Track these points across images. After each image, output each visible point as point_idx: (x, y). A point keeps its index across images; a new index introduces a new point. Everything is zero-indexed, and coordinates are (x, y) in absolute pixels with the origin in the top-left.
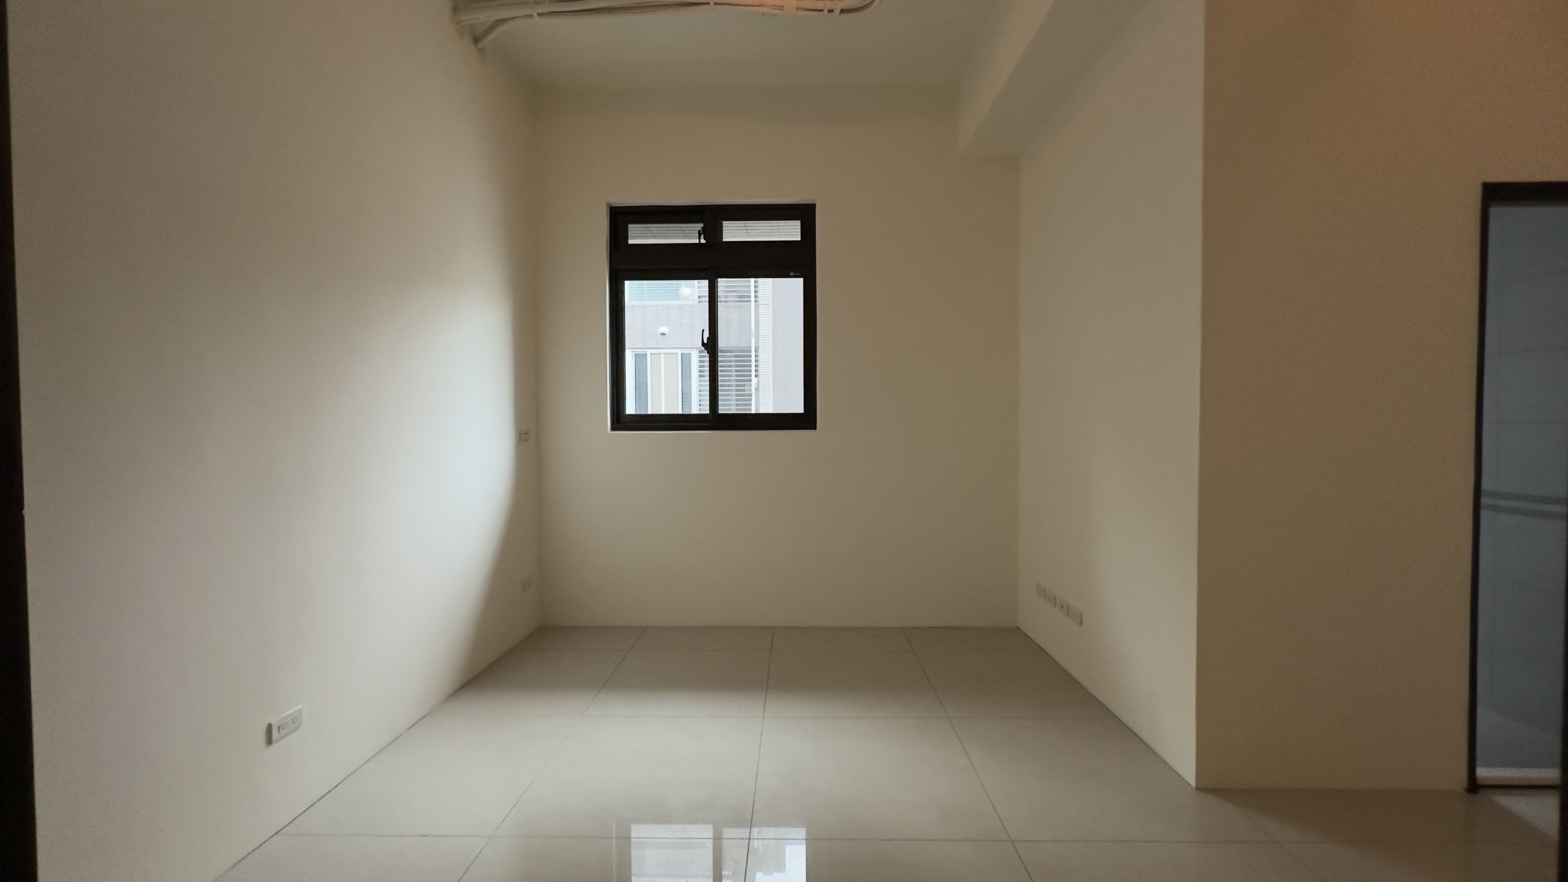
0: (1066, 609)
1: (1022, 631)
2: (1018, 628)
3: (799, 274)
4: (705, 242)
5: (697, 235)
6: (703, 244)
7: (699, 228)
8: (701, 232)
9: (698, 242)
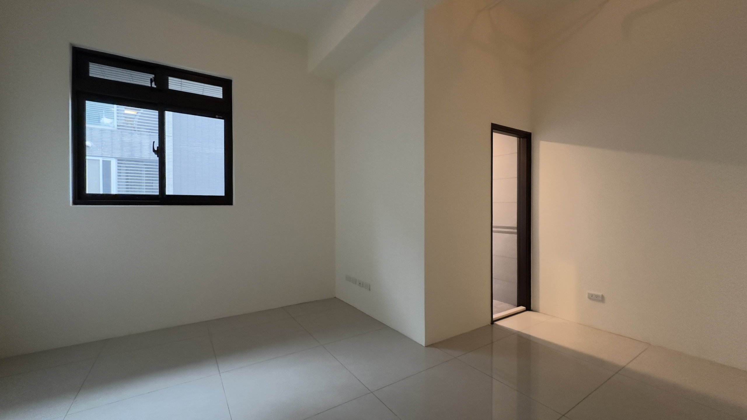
0: (361, 284)
1: (337, 298)
2: (335, 297)
3: (221, 117)
4: (155, 86)
5: (150, 81)
6: (153, 88)
7: (151, 77)
8: (153, 80)
9: (150, 85)
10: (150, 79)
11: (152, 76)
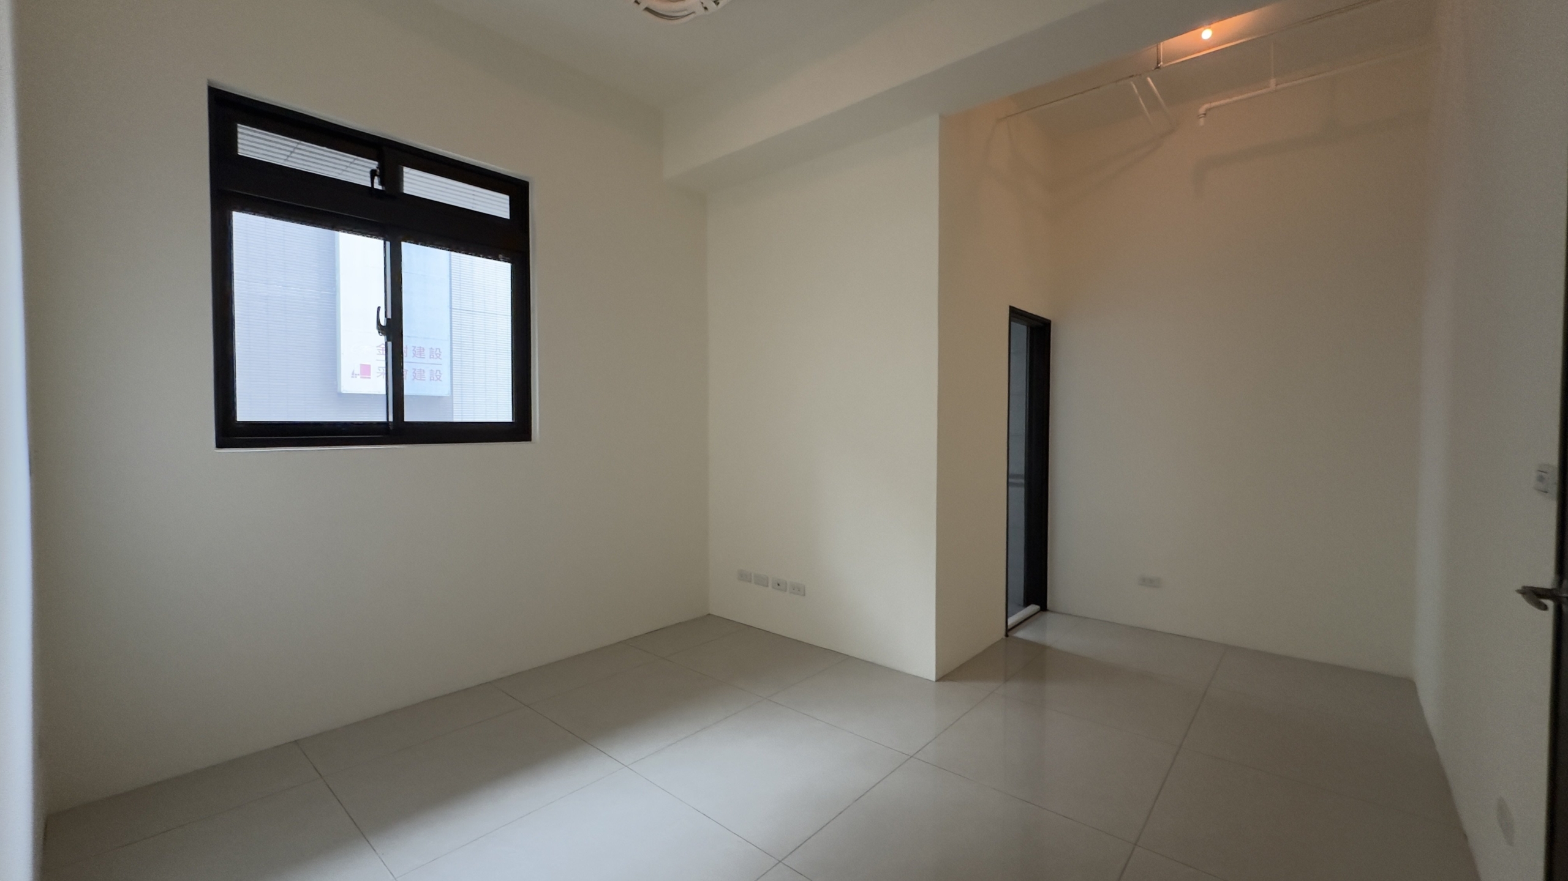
0: (781, 586)
1: (715, 616)
2: (709, 614)
3: (504, 257)
4: (380, 188)
5: (369, 175)
6: (377, 190)
7: (374, 167)
8: (378, 174)
9: (369, 185)
10: (369, 170)
11: (374, 165)
